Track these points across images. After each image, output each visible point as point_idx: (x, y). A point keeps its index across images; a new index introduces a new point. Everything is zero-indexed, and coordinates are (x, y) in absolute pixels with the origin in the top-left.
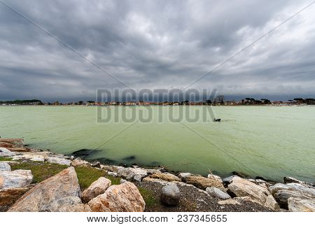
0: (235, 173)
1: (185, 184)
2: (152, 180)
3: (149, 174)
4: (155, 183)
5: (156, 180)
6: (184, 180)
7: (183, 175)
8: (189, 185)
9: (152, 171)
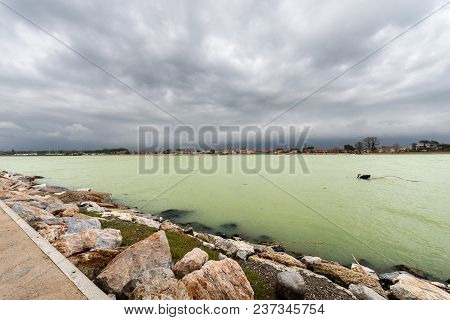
0: (401, 268)
1: (312, 274)
2: (261, 260)
3: (257, 251)
4: (266, 265)
5: (268, 262)
6: (310, 267)
7: (309, 259)
8: (321, 277)
9: (261, 247)
